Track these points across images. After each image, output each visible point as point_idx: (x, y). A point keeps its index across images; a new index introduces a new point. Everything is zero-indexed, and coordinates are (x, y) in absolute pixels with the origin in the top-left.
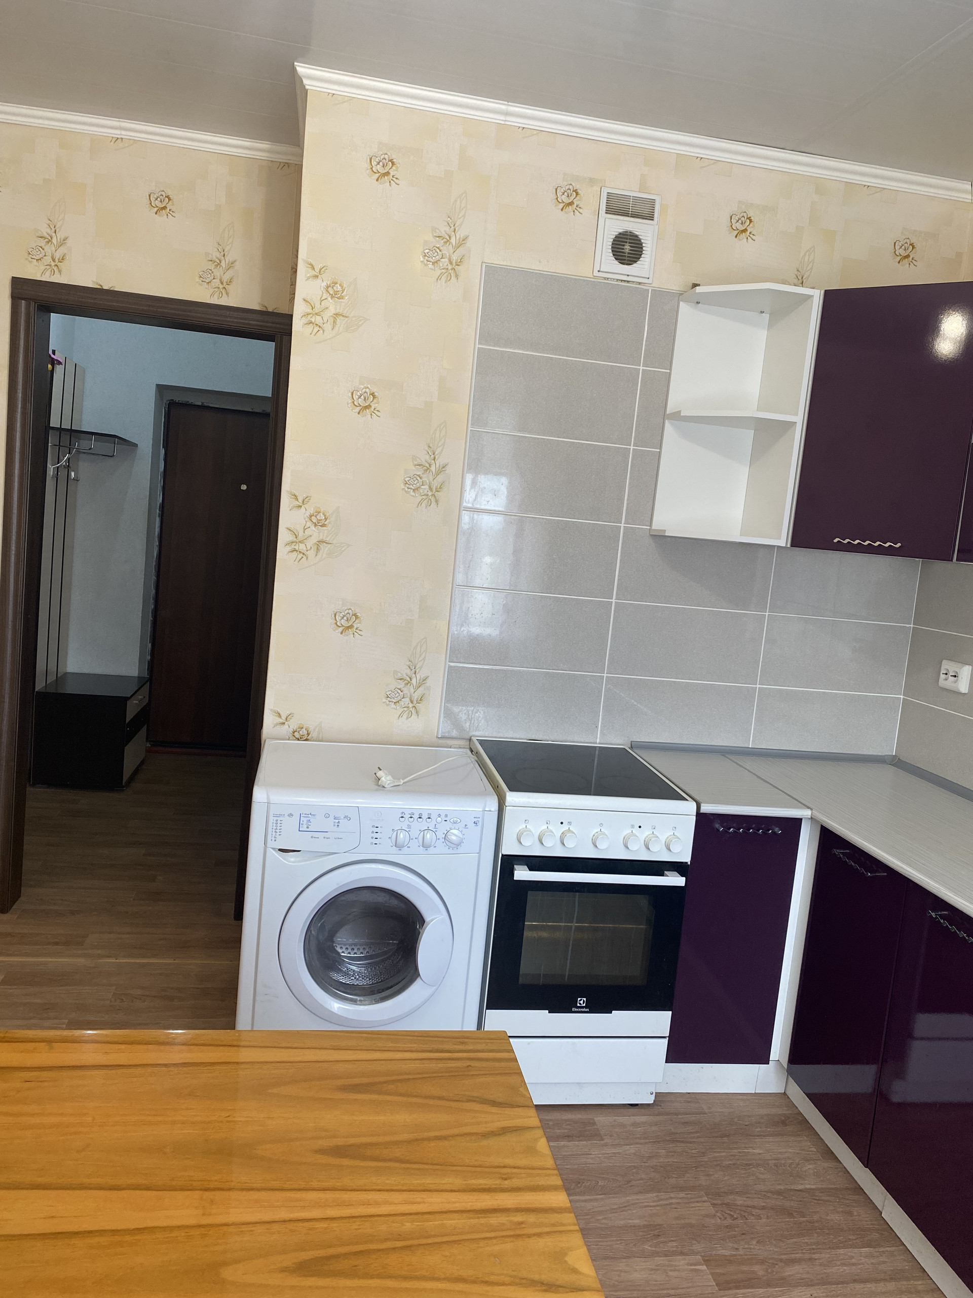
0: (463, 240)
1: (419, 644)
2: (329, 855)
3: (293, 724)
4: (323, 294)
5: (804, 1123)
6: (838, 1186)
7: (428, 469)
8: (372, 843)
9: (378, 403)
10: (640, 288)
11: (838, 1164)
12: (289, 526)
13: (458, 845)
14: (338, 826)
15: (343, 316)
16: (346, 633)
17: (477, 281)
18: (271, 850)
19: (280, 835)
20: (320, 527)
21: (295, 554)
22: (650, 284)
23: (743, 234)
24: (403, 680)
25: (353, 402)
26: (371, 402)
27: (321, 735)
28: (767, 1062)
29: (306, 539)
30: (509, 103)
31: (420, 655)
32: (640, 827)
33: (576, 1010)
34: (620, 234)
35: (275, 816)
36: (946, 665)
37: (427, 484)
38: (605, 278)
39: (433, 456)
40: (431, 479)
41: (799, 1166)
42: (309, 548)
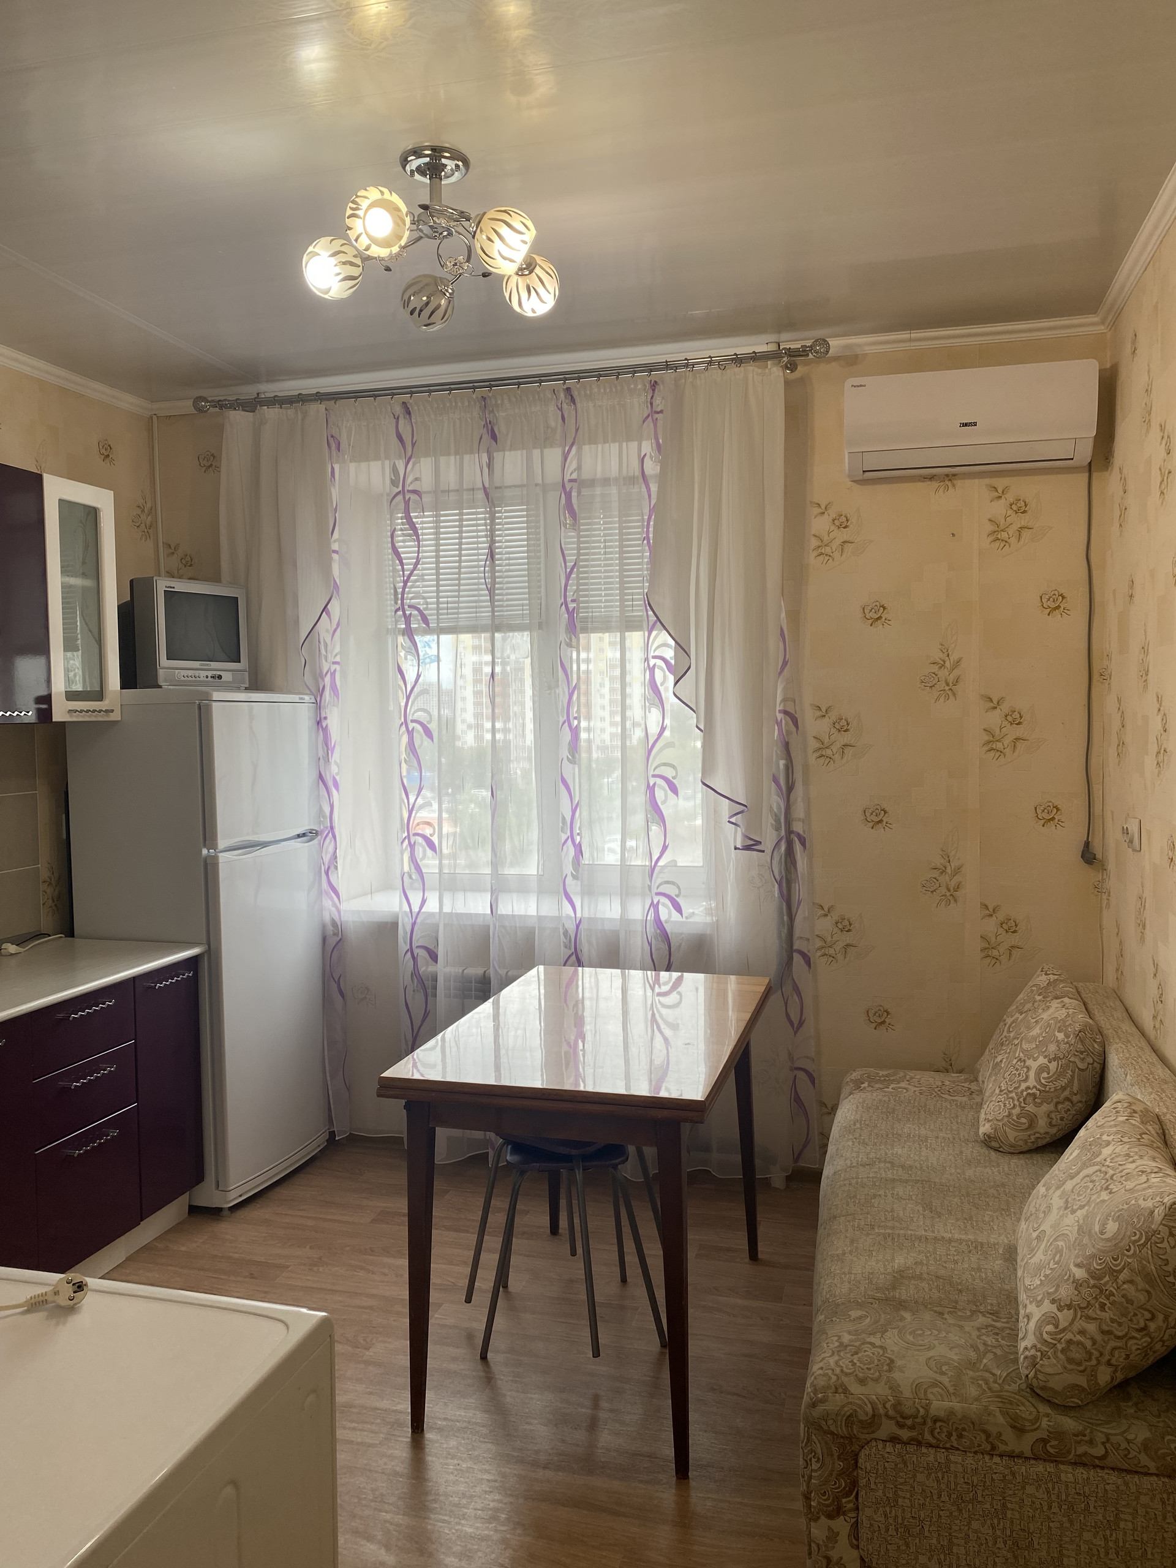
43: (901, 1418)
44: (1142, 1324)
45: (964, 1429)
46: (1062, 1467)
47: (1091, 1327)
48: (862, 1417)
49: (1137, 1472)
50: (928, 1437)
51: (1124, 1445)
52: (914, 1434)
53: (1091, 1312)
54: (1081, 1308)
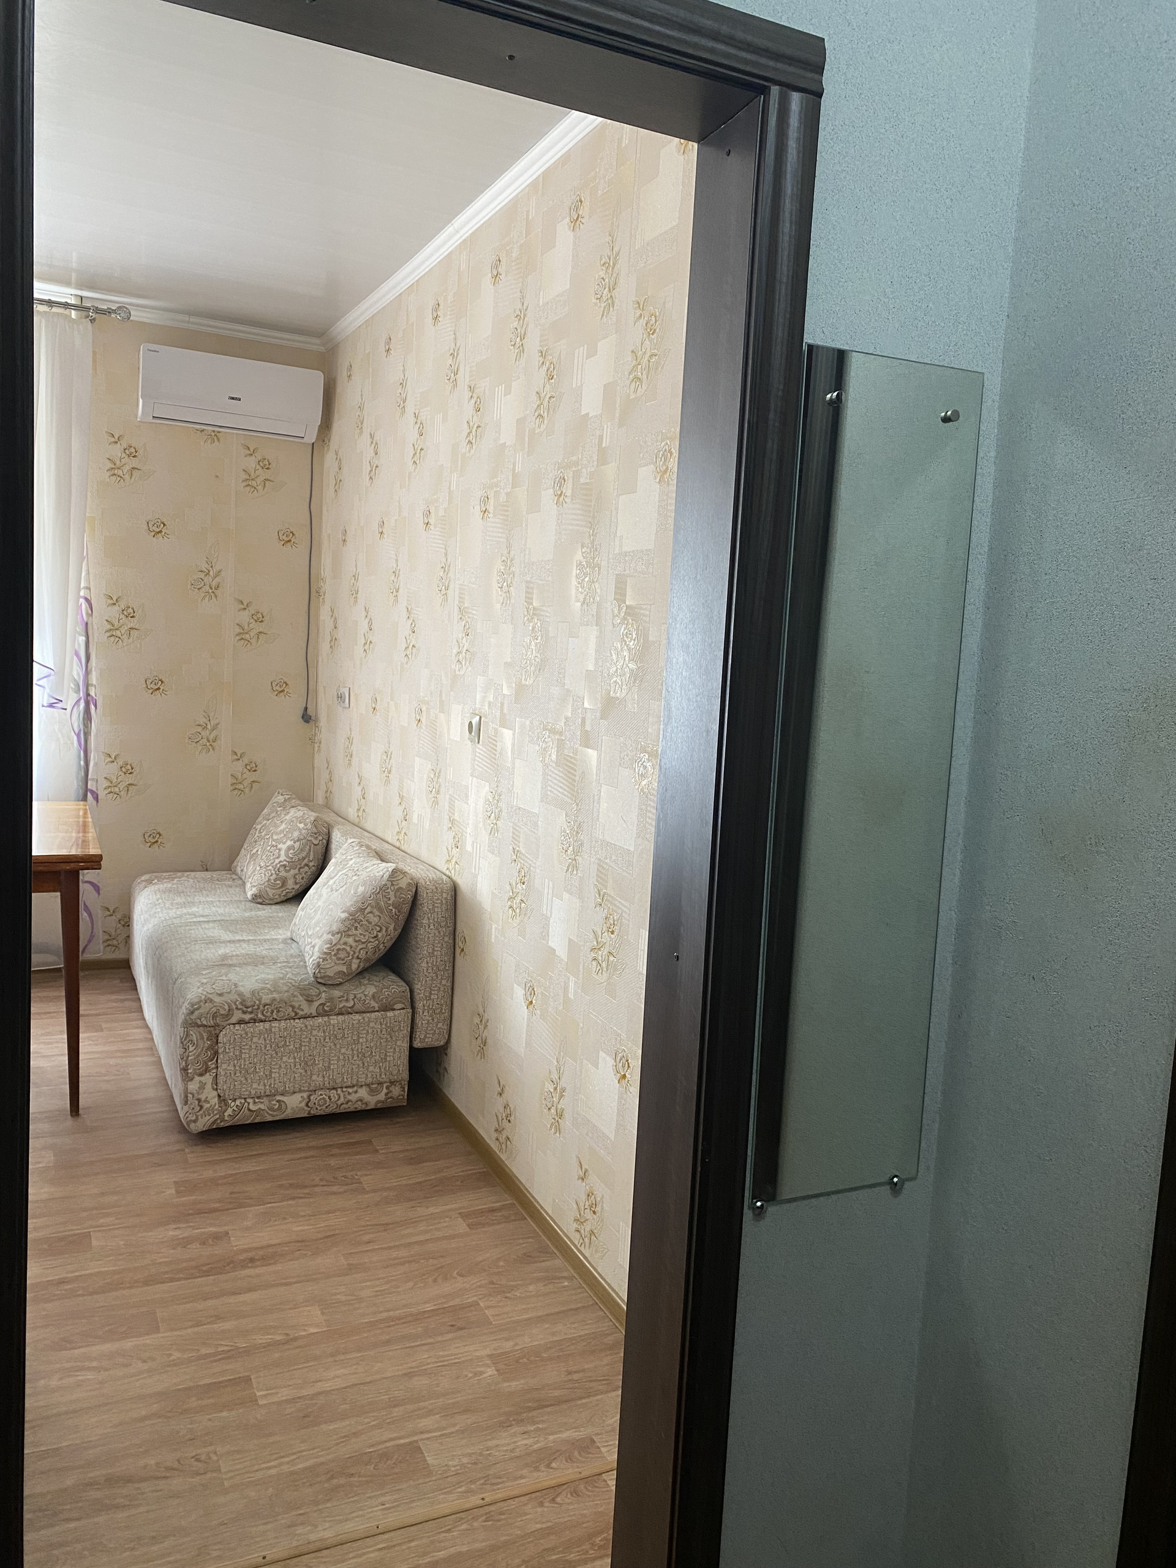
43: (245, 1007)
44: (375, 935)
45: (281, 1007)
46: (331, 1017)
47: (350, 940)
48: (222, 1012)
49: (369, 1012)
50: (260, 1016)
51: (363, 998)
52: (252, 1016)
53: (350, 933)
54: (344, 932)
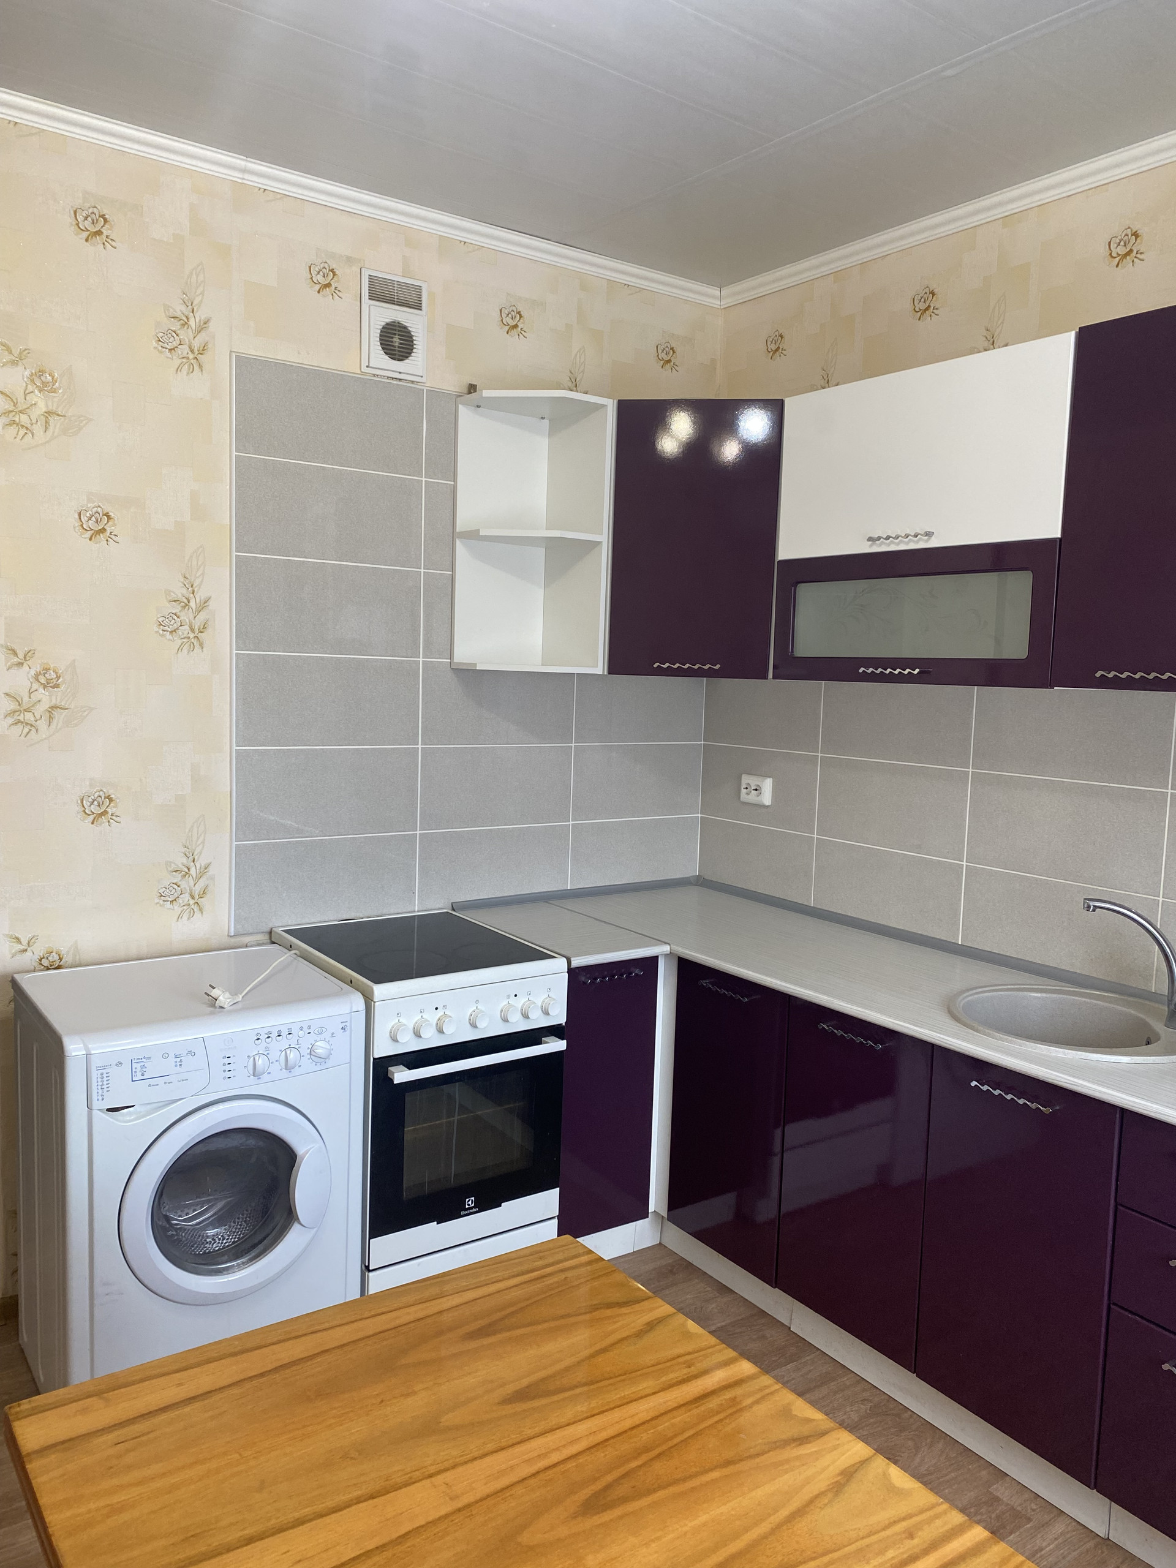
0: (205, 323)
1: (195, 824)
2: (170, 1104)
3: (39, 950)
4: (27, 386)
5: (688, 1267)
6: (743, 1316)
7: (187, 605)
8: (225, 1078)
9: (114, 525)
10: (414, 388)
11: (733, 1296)
12: (8, 691)
13: (325, 1059)
14: (180, 1065)
15: (58, 415)
16: (99, 822)
17: (227, 374)
18: (98, 1112)
19: (107, 1091)
20: (51, 689)
21: (20, 727)
22: (424, 383)
23: (515, 330)
24: (179, 872)
25: (82, 526)
26: (105, 524)
27: (78, 957)
28: (644, 1214)
29: (33, 706)
30: (249, 159)
31: (198, 838)
32: (516, 996)
33: (465, 1213)
34: (387, 324)
35: (99, 1068)
36: (746, 780)
37: (186, 624)
38: (374, 375)
39: (190, 589)
40: (192, 617)
41: (704, 1308)
42: (38, 717)
